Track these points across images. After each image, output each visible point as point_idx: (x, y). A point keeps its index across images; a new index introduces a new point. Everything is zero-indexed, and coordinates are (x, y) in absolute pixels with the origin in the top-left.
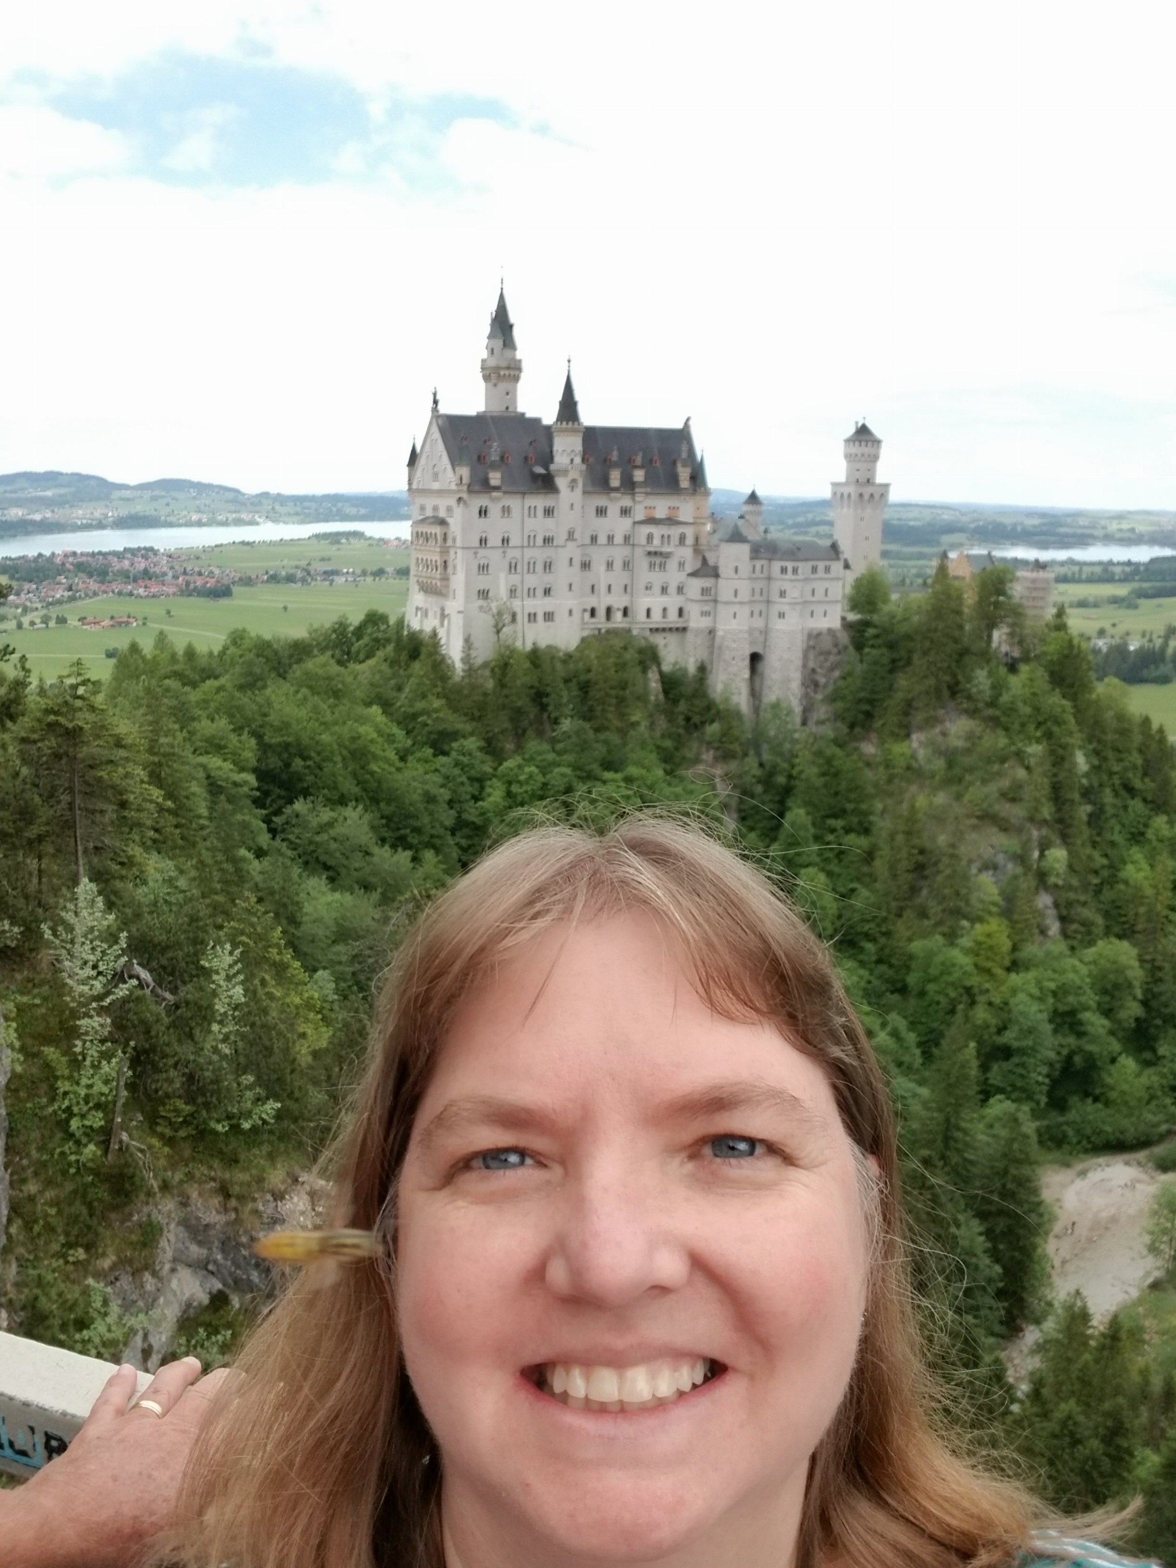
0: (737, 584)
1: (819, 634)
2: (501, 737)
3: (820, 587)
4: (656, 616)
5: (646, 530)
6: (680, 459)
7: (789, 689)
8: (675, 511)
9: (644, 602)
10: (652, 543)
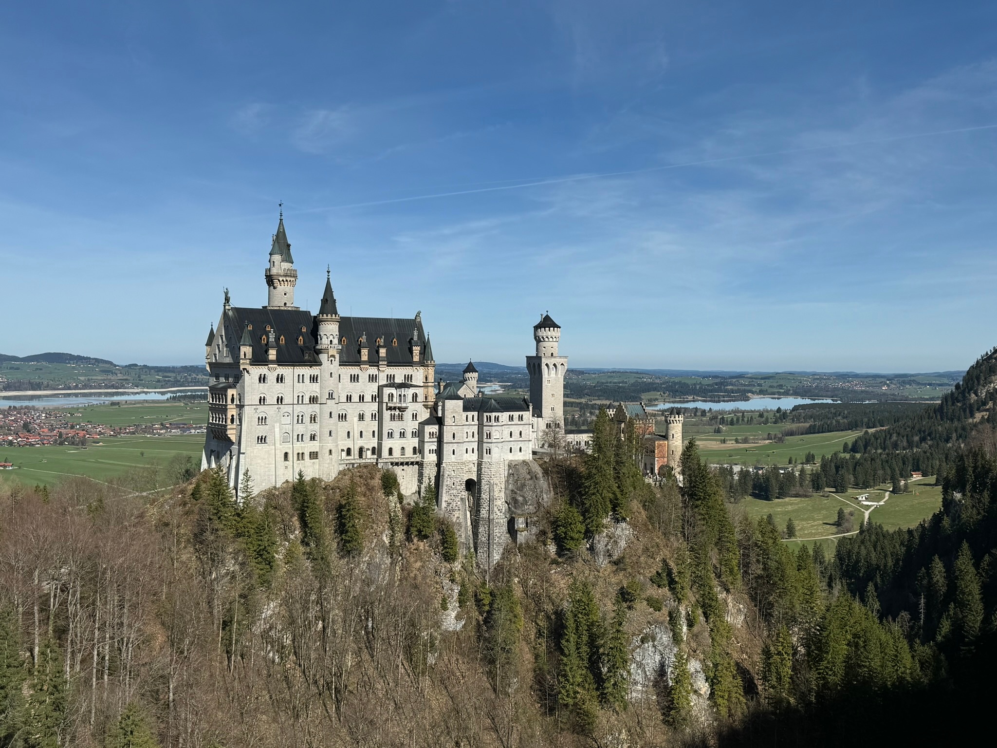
0: (454, 429)
1: (516, 465)
3: (516, 430)
5: (387, 391)
6: (412, 341)
7: (496, 505)
8: (409, 377)
9: (387, 444)
10: (392, 401)
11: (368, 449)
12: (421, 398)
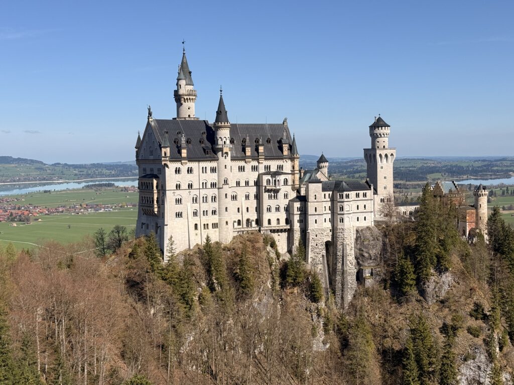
0: (316, 204)
1: (362, 230)
3: (361, 204)
4: (274, 222)
5: (265, 178)
6: (282, 140)
7: (348, 260)
8: (280, 167)
9: (266, 216)
10: (269, 184)
11: (253, 221)
12: (290, 182)
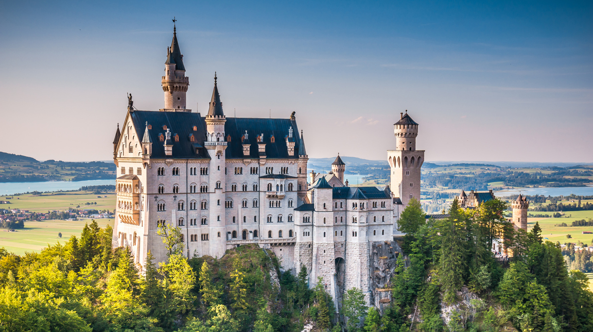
0: (325, 215)
1: (380, 245)
2: (170, 315)
3: (379, 215)
4: (275, 235)
5: (267, 181)
7: (362, 281)
8: (285, 170)
9: (267, 227)
10: (271, 190)
11: (251, 232)
